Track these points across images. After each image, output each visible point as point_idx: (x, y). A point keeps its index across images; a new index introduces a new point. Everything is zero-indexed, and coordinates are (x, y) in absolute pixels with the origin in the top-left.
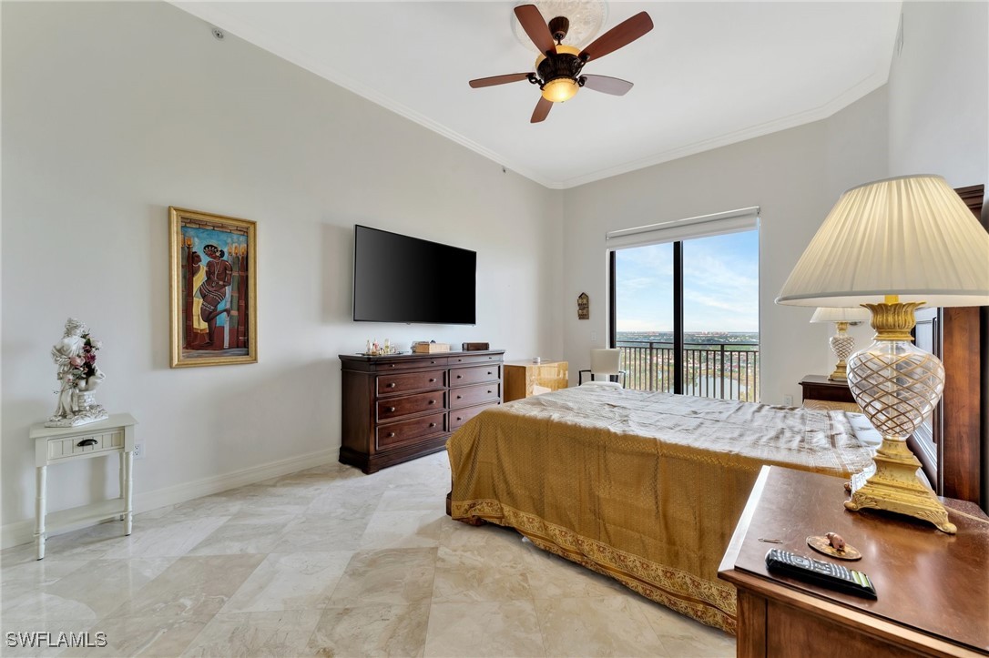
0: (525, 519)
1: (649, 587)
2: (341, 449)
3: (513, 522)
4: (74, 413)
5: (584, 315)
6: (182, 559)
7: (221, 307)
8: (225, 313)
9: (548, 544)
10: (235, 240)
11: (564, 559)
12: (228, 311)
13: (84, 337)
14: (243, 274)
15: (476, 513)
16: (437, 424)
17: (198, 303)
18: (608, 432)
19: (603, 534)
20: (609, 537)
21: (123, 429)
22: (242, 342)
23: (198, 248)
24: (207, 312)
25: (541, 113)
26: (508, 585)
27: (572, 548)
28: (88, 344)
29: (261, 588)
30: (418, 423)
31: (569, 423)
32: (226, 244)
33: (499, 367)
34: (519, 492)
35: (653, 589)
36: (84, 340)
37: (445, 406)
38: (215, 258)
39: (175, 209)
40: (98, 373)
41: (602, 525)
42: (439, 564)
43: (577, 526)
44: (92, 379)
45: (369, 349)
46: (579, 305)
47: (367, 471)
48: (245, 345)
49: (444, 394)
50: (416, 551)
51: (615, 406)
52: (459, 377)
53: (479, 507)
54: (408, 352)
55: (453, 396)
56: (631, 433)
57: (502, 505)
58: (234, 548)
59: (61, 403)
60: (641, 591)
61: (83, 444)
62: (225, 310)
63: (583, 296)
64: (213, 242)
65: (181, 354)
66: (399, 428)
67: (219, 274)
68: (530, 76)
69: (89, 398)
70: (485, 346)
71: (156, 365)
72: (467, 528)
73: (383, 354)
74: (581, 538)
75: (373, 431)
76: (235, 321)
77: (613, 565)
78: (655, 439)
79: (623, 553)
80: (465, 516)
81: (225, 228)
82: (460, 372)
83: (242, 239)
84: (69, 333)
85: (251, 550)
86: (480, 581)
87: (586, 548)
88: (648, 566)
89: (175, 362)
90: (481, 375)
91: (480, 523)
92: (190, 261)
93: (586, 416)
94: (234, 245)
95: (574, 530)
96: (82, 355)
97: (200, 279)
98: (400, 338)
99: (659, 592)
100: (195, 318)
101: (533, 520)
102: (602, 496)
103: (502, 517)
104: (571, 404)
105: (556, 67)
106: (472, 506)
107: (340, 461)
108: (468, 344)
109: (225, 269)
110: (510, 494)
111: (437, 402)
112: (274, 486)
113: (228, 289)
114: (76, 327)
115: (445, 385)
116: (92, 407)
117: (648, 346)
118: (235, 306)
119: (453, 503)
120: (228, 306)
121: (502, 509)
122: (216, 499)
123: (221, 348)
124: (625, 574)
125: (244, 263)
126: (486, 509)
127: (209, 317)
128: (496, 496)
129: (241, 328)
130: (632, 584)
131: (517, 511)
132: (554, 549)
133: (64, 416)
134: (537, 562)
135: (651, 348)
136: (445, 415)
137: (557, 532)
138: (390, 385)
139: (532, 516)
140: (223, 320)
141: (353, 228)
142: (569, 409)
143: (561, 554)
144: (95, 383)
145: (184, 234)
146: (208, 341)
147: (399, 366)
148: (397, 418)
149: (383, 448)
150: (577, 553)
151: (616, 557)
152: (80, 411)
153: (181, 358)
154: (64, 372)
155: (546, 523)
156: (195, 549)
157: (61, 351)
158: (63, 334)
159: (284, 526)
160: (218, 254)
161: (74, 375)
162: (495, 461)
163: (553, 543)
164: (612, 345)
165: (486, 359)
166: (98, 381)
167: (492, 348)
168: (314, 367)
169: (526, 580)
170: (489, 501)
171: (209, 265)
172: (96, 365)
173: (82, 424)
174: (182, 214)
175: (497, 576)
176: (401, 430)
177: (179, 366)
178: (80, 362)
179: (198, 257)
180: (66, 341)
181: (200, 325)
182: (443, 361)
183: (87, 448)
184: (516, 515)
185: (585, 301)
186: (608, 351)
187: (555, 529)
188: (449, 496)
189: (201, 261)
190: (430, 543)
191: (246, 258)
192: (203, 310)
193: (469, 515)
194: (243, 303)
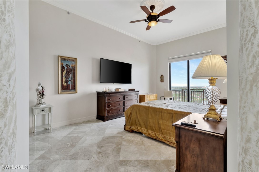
0: (143, 130)
1: (171, 143)
2: (97, 115)
3: (140, 131)
4: (40, 104)
5: (162, 81)
6: (65, 137)
7: (69, 79)
8: (70, 81)
9: (148, 135)
10: (72, 63)
11: (152, 139)
12: (71, 80)
13: (42, 86)
14: (74, 71)
15: (131, 129)
16: (121, 110)
17: (64, 78)
18: (162, 109)
19: (161, 132)
20: (162, 132)
21: (50, 108)
22: (74, 88)
23: (64, 65)
24: (66, 81)
25: (148, 28)
26: (139, 143)
27: (154, 136)
28: (42, 88)
29: (84, 142)
30: (117, 109)
31: (154, 107)
32: (70, 64)
33: (138, 95)
34: (142, 123)
35: (172, 143)
36: (42, 87)
37: (123, 105)
38: (68, 67)
39: (60, 56)
40: (45, 95)
41: (161, 130)
42: (123, 139)
43: (155, 130)
44: (43, 96)
45: (104, 90)
46: (161, 78)
47: (104, 121)
48: (75, 89)
49: (123, 102)
50: (117, 137)
51: (166, 104)
52: (127, 98)
53: (132, 127)
54: (114, 91)
55: (125, 103)
56: (168, 109)
57: (138, 127)
58: (76, 135)
59: (37, 101)
60: (169, 144)
61: (43, 110)
62: (70, 80)
63: (162, 76)
64: (68, 64)
65: (61, 91)
66: (112, 110)
67: (69, 71)
68: (145, 20)
69: (43, 100)
70: (134, 90)
71: (55, 94)
72: (129, 133)
73: (108, 91)
74: (156, 133)
75: (105, 111)
76: (72, 83)
77: (163, 139)
78: (173, 110)
79: (165, 136)
80: (129, 130)
81: (70, 60)
82: (127, 96)
83: (74, 63)
84: (39, 86)
85: (80, 135)
86: (132, 142)
87: (157, 135)
88: (171, 138)
89: (60, 93)
90: (133, 97)
91: (132, 131)
92: (63, 68)
93: (158, 106)
94: (72, 64)
95: (154, 131)
96: (42, 91)
97: (65, 73)
98: (112, 87)
99: (173, 144)
100: (64, 82)
101: (145, 130)
102: (161, 123)
103: (138, 130)
104: (155, 103)
105: (152, 18)
106: (130, 127)
107: (97, 119)
108: (129, 89)
109: (70, 70)
110: (140, 124)
111: (121, 104)
112: (82, 123)
113: (71, 75)
114: (40, 84)
115: (123, 100)
116: (43, 103)
117: (182, 90)
118: (72, 79)
119: (126, 127)
120: (71, 79)
121: (138, 128)
122: (69, 126)
123: (69, 89)
124: (166, 141)
125: (74, 68)
126: (134, 128)
127: (67, 82)
128: (136, 125)
129: (74, 85)
130: (167, 143)
131: (142, 128)
132: (150, 136)
133: (38, 104)
134: (146, 139)
135: (183, 91)
136: (123, 108)
137: (151, 132)
138: (109, 99)
139: (145, 129)
140: (70, 83)
141: (100, 59)
142: (154, 104)
143: (151, 137)
144: (44, 97)
145: (61, 62)
146: (66, 88)
147: (112, 94)
148: (111, 108)
149: (108, 115)
150: (155, 137)
151: (164, 137)
152: (41, 103)
153: (61, 92)
154: (38, 95)
155: (148, 130)
156: (67, 135)
157: (37, 90)
158: (38, 86)
159: (86, 131)
160: (69, 66)
161: (40, 95)
162: (136, 116)
163: (150, 135)
164: (170, 90)
165: (134, 93)
166: (45, 97)
167: (136, 90)
168: (91, 94)
169: (143, 142)
170: (134, 126)
171: (67, 69)
172: (44, 93)
173: (42, 106)
174: (61, 57)
175: (136, 141)
176: (112, 111)
177: (61, 94)
178: (41, 92)
179: (64, 67)
180: (39, 87)
181: (65, 84)
182: (123, 93)
183: (43, 111)
184: (141, 129)
185: (162, 77)
186: (169, 91)
187: (150, 131)
188: (125, 126)
189: (65, 68)
190: (121, 135)
191: (75, 67)
192: (65, 80)
193: (130, 129)
194: (74, 78)
